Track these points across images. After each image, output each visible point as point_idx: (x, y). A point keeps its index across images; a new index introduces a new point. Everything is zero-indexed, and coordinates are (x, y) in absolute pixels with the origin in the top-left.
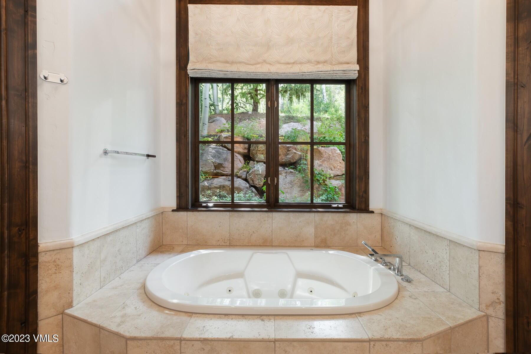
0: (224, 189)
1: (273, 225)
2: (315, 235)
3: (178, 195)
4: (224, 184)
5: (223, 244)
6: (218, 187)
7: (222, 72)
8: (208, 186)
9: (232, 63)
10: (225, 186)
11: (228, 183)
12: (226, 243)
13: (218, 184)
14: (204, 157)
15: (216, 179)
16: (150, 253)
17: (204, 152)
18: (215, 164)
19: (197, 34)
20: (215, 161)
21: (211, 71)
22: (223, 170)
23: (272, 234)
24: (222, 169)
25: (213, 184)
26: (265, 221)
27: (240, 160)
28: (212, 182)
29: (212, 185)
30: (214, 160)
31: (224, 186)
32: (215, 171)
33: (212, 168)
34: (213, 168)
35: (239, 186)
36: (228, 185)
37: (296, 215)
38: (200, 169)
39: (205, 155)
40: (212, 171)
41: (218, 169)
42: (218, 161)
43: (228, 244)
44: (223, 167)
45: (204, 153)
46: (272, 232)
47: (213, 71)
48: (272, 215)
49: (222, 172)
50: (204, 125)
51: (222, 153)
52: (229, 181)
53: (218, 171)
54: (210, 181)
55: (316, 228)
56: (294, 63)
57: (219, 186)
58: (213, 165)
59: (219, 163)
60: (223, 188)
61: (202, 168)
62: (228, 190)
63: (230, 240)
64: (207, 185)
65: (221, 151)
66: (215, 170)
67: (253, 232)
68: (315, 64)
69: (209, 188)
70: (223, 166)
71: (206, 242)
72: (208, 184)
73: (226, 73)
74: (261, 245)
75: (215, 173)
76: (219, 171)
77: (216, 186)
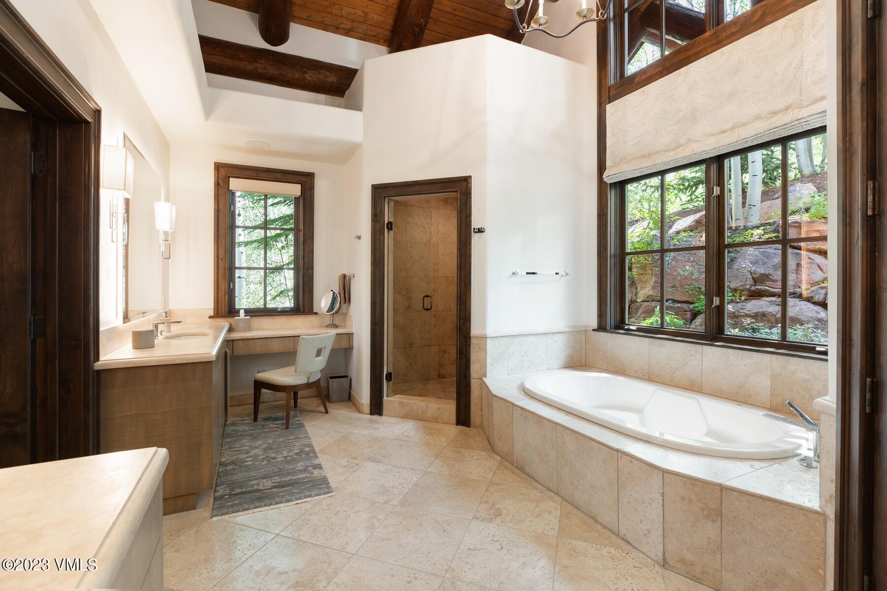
0: (764, 318)
1: (703, 364)
2: (771, 391)
3: (599, 313)
4: (765, 310)
5: (642, 377)
6: (752, 315)
7: (637, 171)
8: (733, 312)
9: (650, 155)
10: (767, 314)
11: (775, 310)
12: (645, 376)
13: (754, 310)
14: (737, 264)
15: (754, 302)
16: (567, 368)
17: (738, 256)
18: (755, 275)
19: (614, 135)
20: (754, 270)
21: (625, 173)
22: (773, 286)
23: (702, 376)
24: (767, 283)
25: (743, 309)
26: (692, 356)
27: (819, 267)
28: (743, 306)
29: (741, 311)
30: (754, 268)
31: (765, 313)
32: (753, 288)
33: (748, 283)
34: (750, 282)
35: (798, 315)
36: (773, 313)
37: (739, 354)
38: (727, 284)
39: (739, 260)
40: (748, 287)
41: (760, 283)
42: (761, 270)
43: (647, 377)
44: (772, 280)
45: (739, 258)
46: (702, 372)
47: (627, 173)
48: (702, 349)
49: (769, 289)
50: (750, 208)
51: (773, 256)
52: (778, 305)
53: (759, 287)
54: (739, 305)
55: (773, 378)
56: (732, 129)
57: (753, 313)
58: (750, 276)
59: (762, 274)
60: (762, 317)
61: (731, 282)
62: (772, 322)
63: (649, 373)
64: (732, 310)
65: (772, 251)
66: (755, 285)
67: (677, 368)
68: (768, 118)
69: (734, 316)
70: (772, 278)
71: (624, 371)
72: (734, 309)
73: (641, 170)
74: (687, 388)
75: (754, 291)
76: (761, 287)
77: (748, 313)
